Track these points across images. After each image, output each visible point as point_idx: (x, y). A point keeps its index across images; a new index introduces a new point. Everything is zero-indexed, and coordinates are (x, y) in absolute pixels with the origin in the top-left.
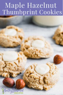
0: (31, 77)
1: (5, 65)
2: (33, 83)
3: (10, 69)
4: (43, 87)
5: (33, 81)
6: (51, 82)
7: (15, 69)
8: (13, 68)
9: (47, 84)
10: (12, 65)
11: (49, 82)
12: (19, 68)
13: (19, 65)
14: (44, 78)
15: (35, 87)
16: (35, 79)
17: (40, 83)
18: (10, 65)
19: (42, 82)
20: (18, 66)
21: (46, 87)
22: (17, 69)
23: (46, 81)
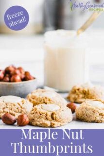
0: (37, 113)
1: (6, 106)
2: (38, 118)
3: (11, 109)
4: (51, 123)
5: (38, 116)
6: (60, 119)
7: (17, 110)
8: (15, 109)
9: (56, 120)
10: (14, 105)
11: (58, 118)
12: (23, 110)
13: (23, 107)
14: (53, 114)
15: (41, 122)
16: (41, 114)
17: (47, 119)
18: (13, 105)
19: (50, 118)
20: (21, 107)
21: (54, 123)
22: (20, 111)
23: (54, 116)
